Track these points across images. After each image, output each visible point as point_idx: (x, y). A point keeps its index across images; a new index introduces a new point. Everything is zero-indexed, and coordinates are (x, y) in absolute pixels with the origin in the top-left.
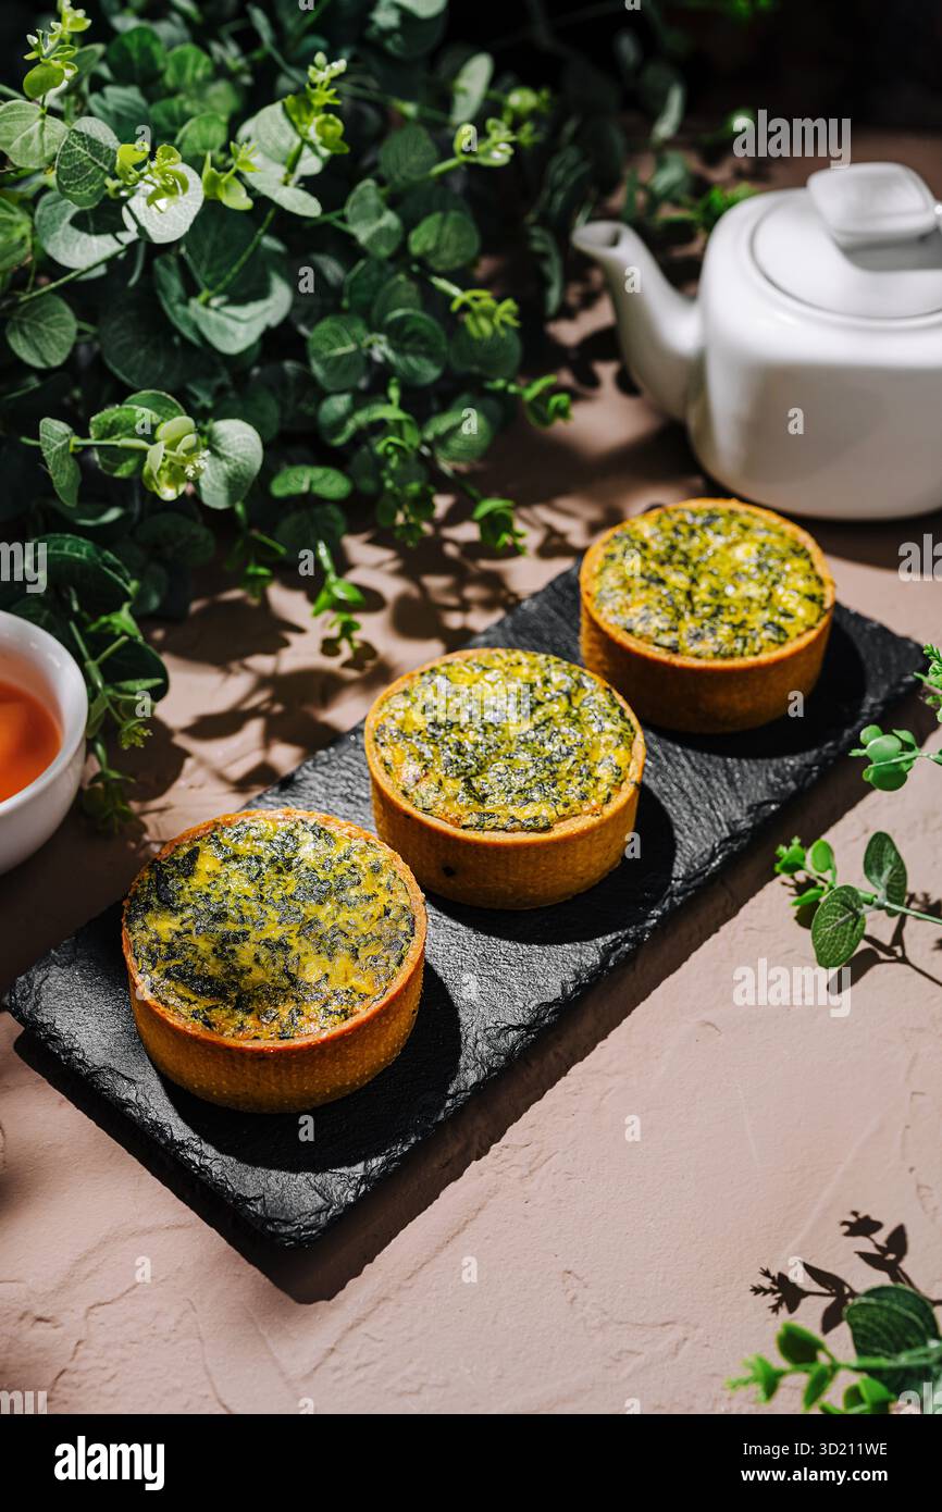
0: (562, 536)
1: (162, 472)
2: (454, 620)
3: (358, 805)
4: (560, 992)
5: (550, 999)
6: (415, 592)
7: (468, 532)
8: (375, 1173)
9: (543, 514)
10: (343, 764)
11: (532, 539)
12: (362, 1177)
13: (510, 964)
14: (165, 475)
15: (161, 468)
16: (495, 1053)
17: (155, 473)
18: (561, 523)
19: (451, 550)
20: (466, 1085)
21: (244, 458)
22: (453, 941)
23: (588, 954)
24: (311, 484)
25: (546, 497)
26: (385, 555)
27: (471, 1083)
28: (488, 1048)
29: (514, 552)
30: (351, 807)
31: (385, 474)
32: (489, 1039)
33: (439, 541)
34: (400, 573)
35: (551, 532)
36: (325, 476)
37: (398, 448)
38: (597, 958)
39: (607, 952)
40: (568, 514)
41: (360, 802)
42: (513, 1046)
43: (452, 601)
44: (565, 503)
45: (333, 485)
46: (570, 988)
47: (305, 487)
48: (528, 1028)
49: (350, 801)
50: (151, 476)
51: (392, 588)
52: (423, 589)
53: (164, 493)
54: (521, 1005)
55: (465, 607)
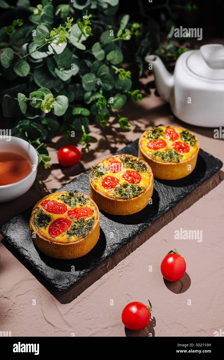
0: (140, 128)
1: (45, 106)
2: (113, 145)
3: (85, 190)
4: (128, 236)
5: (126, 237)
6: (104, 139)
7: (117, 126)
8: (82, 275)
9: (135, 122)
10: (82, 180)
11: (132, 128)
12: (79, 276)
13: (117, 229)
14: (46, 107)
15: (45, 105)
16: (112, 249)
17: (43, 106)
18: (139, 125)
19: (113, 129)
20: (104, 256)
21: (65, 104)
22: (104, 223)
23: (136, 228)
24: (81, 112)
25: (136, 119)
26: (98, 130)
27: (106, 256)
28: (110, 248)
29: (128, 130)
30: (83, 191)
31: (98, 111)
32: (111, 246)
33: (111, 127)
34: (101, 134)
35: (137, 127)
36: (84, 110)
37: (101, 104)
38: (138, 229)
39: (140, 228)
40: (141, 123)
41: (85, 189)
42: (116, 248)
43: (113, 141)
44: (141, 120)
45: (86, 112)
46: (131, 235)
47: (80, 113)
48: (120, 244)
49: (83, 189)
50: (42, 107)
51: (99, 137)
52: (106, 138)
53: (45, 111)
54: (119, 239)
55: (116, 143)
